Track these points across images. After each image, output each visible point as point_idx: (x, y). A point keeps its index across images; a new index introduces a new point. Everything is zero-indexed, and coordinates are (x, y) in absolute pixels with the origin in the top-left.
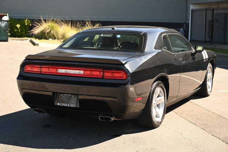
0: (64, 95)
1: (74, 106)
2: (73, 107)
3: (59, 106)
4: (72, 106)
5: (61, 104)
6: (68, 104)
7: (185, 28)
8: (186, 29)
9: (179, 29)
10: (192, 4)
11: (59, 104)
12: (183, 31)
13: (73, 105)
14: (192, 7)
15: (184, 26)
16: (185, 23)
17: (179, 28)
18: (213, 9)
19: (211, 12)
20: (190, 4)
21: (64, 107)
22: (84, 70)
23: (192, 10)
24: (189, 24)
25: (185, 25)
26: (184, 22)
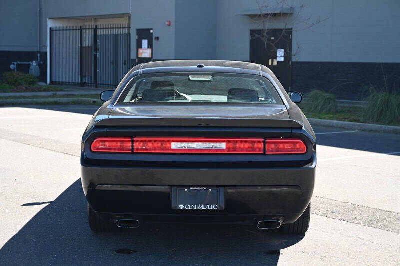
0: (191, 188)
1: (215, 207)
2: (213, 209)
3: (184, 210)
4: (210, 207)
5: (188, 207)
6: (201, 205)
7: (39, 60)
8: (42, 63)
9: (31, 63)
10: (50, 19)
11: (182, 207)
12: (38, 66)
13: (212, 205)
14: (50, 24)
15: (38, 57)
16: (39, 52)
17: (29, 62)
18: (95, 27)
19: (92, 32)
20: (48, 19)
21: (193, 210)
22: (227, 142)
23: (51, 29)
24: (46, 53)
25: (39, 55)
26: (39, 50)
